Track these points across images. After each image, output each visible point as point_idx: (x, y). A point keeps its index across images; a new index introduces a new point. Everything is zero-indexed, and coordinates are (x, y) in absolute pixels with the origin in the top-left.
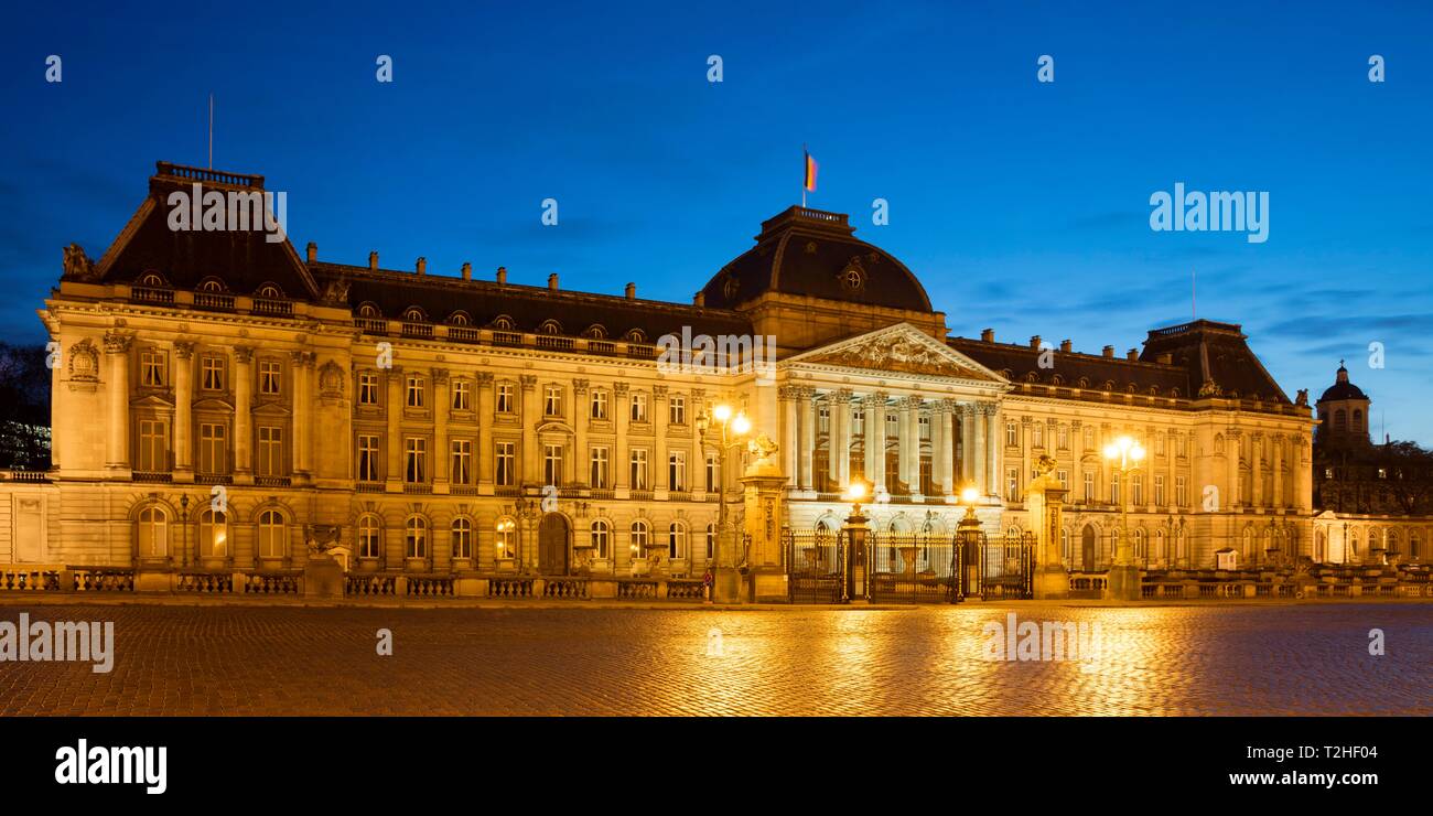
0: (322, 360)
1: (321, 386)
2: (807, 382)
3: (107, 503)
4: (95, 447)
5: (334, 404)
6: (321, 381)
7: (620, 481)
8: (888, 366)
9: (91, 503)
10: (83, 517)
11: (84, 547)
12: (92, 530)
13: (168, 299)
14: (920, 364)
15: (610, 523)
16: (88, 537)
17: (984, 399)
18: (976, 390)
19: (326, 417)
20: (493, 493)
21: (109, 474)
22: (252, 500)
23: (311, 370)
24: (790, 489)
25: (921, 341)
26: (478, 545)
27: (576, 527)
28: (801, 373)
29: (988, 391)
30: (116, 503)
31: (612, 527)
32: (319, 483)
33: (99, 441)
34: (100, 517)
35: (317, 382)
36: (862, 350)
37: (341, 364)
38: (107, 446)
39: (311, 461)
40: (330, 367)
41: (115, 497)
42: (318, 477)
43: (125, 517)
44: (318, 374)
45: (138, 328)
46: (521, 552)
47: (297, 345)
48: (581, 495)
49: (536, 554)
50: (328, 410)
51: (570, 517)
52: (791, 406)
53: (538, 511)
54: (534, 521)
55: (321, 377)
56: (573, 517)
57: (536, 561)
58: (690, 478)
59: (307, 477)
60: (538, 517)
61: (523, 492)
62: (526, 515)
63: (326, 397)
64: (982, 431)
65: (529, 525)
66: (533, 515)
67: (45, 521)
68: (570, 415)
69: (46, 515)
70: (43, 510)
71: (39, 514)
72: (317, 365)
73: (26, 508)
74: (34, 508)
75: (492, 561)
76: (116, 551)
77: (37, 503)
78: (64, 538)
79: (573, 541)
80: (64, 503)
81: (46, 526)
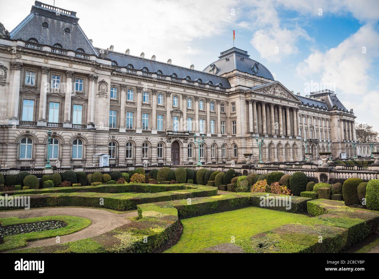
0: (100, 79)
2: (255, 98)
5: (104, 97)
7: (197, 130)
17: (296, 106)
18: (294, 104)
19: (100, 102)
20: (157, 134)
22: (71, 135)
23: (96, 82)
25: (281, 88)
26: (152, 153)
27: (183, 146)
28: (253, 95)
29: (297, 104)
30: (11, 135)
31: (194, 146)
32: (97, 128)
33: (4, 107)
35: (98, 88)
37: (106, 82)
38: (8, 109)
39: (94, 119)
40: (103, 82)
42: (97, 126)
43: (14, 141)
44: (98, 85)
46: (165, 155)
47: (91, 73)
49: (171, 156)
50: (102, 99)
51: (181, 142)
52: (250, 105)
53: (173, 140)
54: (170, 144)
55: (99, 86)
56: (183, 142)
57: (171, 158)
58: (216, 129)
59: (93, 125)
60: (172, 142)
61: (167, 133)
62: (168, 142)
63: (101, 94)
64: (296, 116)
65: (169, 145)
66: (170, 142)
68: (181, 106)
72: (98, 81)
75: (156, 159)
76: (10, 157)
79: (183, 151)
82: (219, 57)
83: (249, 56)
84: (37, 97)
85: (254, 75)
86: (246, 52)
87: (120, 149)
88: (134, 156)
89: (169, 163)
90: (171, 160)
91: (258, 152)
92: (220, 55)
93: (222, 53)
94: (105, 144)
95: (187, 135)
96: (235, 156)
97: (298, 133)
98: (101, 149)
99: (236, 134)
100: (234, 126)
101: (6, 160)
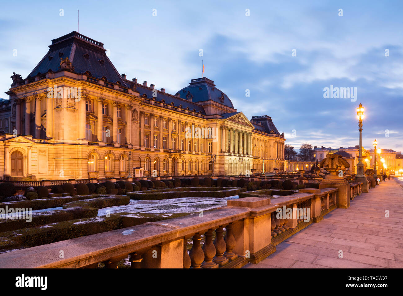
2: (227, 125)
3: (80, 153)
4: (74, 132)
5: (136, 122)
6: (133, 115)
7: (187, 148)
8: (239, 122)
9: (73, 152)
10: (71, 157)
11: (70, 168)
12: (73, 162)
13: (97, 82)
14: (242, 122)
15: (184, 160)
16: (71, 164)
17: (250, 132)
18: (249, 129)
19: (134, 126)
20: (163, 151)
21: (81, 142)
22: (119, 152)
24: (224, 153)
25: (243, 117)
26: (160, 167)
27: (179, 161)
29: (251, 130)
30: (84, 153)
31: (185, 162)
33: (75, 130)
34: (77, 157)
36: (235, 118)
37: (137, 110)
38: (78, 132)
39: (131, 140)
40: (135, 110)
41: (83, 150)
43: (86, 157)
44: (132, 112)
45: (90, 91)
46: (168, 168)
47: (129, 103)
49: (171, 169)
50: (134, 124)
52: (224, 131)
53: (172, 157)
56: (178, 158)
57: (171, 171)
58: (198, 148)
59: (132, 145)
60: (172, 158)
61: (169, 151)
62: (169, 158)
63: (134, 120)
64: (250, 139)
65: (170, 161)
66: (171, 158)
67: (48, 158)
68: (177, 130)
69: (48, 156)
70: (47, 154)
71: (45, 156)
72: (132, 109)
73: (41, 153)
74: (44, 153)
75: (162, 171)
76: (84, 170)
77: (45, 151)
78: (65, 165)
79: (178, 165)
80: (65, 152)
81: (48, 160)
82: (189, 84)
83: (215, 85)
84: (94, 121)
85: (222, 104)
86: (213, 82)
87: (141, 164)
88: (149, 169)
89: (170, 174)
91: (227, 167)
92: (190, 82)
93: (192, 80)
94: (137, 159)
95: (182, 153)
96: (210, 169)
97: (250, 153)
98: (135, 163)
99: (211, 152)
100: (210, 146)
101: (81, 172)
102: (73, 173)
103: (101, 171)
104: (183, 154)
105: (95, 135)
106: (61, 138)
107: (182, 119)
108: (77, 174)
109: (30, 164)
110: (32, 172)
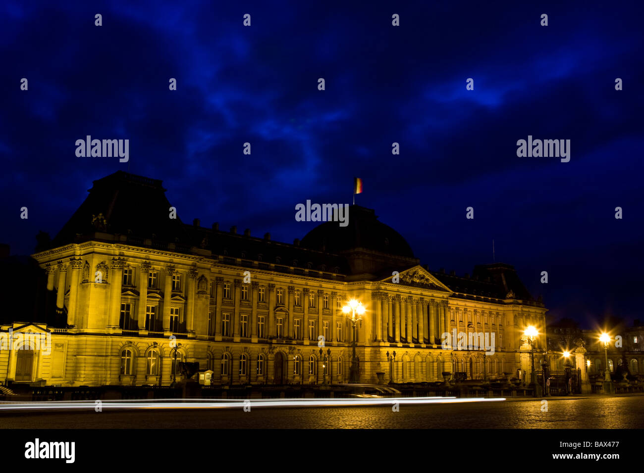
0: (199, 274)
1: (198, 287)
2: (385, 291)
3: (110, 347)
4: (103, 316)
5: (203, 297)
6: (198, 285)
7: (305, 336)
8: (413, 284)
9: (99, 347)
10: (96, 354)
11: (94, 370)
12: (99, 361)
14: (423, 284)
17: (444, 300)
18: (441, 295)
19: (200, 303)
20: (257, 342)
21: (112, 331)
22: (171, 345)
23: (195, 279)
25: (423, 273)
26: (250, 368)
27: (289, 359)
28: (383, 287)
29: (445, 296)
30: (114, 347)
31: (302, 359)
33: (106, 313)
34: (104, 354)
36: (404, 277)
37: (207, 277)
38: (109, 317)
39: (195, 326)
40: (202, 278)
41: (114, 344)
43: (117, 354)
44: (197, 281)
45: (128, 257)
46: (268, 371)
47: (192, 268)
48: (293, 343)
49: (274, 373)
50: (201, 299)
51: (286, 354)
53: (275, 351)
54: (273, 356)
55: (199, 283)
56: (288, 354)
57: (274, 376)
59: (194, 333)
60: (275, 354)
61: (269, 341)
62: (270, 353)
63: (200, 293)
64: (443, 314)
65: (271, 358)
66: (273, 353)
67: (66, 356)
68: (287, 303)
69: (66, 352)
70: (65, 350)
71: (63, 352)
72: (198, 277)
73: (57, 348)
74: (61, 348)
75: (255, 376)
76: (113, 373)
77: (62, 345)
78: (86, 365)
79: (288, 366)
80: (87, 346)
81: (66, 358)
83: (378, 217)
84: (135, 299)
85: (384, 251)
86: (373, 211)
89: (272, 382)
90: (273, 378)
91: (388, 368)
95: (294, 344)
101: (109, 376)
102: (98, 377)
103: (139, 374)
104: (296, 346)
105: (135, 319)
106: (85, 326)
107: (295, 285)
108: (104, 379)
109: (41, 364)
110: (43, 376)
